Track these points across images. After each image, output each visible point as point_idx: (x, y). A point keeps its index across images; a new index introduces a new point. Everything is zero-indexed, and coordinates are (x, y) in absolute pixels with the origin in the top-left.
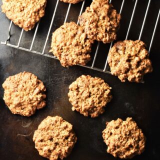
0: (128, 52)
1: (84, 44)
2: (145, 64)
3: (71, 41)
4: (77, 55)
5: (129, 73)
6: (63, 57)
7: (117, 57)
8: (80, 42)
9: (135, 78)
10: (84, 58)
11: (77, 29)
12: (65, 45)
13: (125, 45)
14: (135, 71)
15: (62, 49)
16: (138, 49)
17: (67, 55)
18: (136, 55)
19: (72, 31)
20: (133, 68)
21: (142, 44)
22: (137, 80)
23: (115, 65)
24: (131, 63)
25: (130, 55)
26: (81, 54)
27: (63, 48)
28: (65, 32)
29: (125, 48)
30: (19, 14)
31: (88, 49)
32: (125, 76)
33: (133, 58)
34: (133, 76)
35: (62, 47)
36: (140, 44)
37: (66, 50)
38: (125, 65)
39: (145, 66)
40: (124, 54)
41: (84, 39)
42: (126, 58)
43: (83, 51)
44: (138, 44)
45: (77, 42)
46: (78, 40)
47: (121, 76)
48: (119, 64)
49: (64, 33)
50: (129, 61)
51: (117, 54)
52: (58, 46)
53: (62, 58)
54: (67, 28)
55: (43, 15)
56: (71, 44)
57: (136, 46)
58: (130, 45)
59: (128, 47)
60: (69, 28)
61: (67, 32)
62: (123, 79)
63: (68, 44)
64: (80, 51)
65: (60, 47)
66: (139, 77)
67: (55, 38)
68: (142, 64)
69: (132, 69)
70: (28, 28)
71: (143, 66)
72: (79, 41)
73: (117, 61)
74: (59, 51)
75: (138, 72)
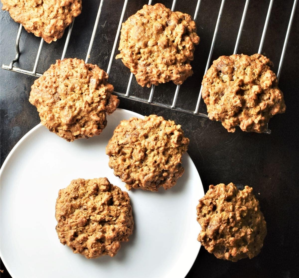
0: (238, 76)
1: (181, 44)
2: (272, 98)
3: (157, 39)
4: (167, 64)
5: (242, 116)
6: (140, 67)
7: (218, 86)
8: (173, 41)
9: (253, 124)
10: (180, 70)
11: (168, 16)
12: (146, 45)
13: (233, 63)
14: (253, 112)
15: (139, 53)
16: (257, 71)
17: (149, 65)
18: (254, 82)
19: (159, 20)
20: (248, 105)
21: (264, 62)
22: (257, 128)
23: (216, 101)
24: (246, 97)
25: (242, 81)
26: (174, 62)
27: (142, 51)
28: (145, 21)
29: (233, 69)
30: (34, 12)
31: (187, 53)
32: (234, 122)
33: (249, 87)
34: (250, 121)
35: (140, 49)
36: (261, 62)
37: (146, 56)
38: (233, 101)
39: (271, 102)
40: (232, 80)
41: (180, 35)
42: (236, 88)
43: (179, 57)
44: (257, 61)
45: (168, 40)
46: (169, 37)
47: (227, 121)
48: (223, 98)
49: (143, 24)
50: (240, 92)
51: (218, 80)
52: (131, 47)
53: (138, 71)
54: (148, 14)
55: (79, 12)
56: (157, 44)
57: (253, 64)
58: (241, 64)
59: (239, 68)
60: (153, 15)
61: (148, 22)
62: (232, 127)
63: (150, 43)
64: (173, 58)
65: (136, 49)
66: (260, 122)
67: (128, 33)
68: (266, 97)
69: (247, 108)
70: (52, 37)
71: (267, 102)
72: (171, 39)
73: (219, 94)
74: (134, 57)
75: (258, 113)
